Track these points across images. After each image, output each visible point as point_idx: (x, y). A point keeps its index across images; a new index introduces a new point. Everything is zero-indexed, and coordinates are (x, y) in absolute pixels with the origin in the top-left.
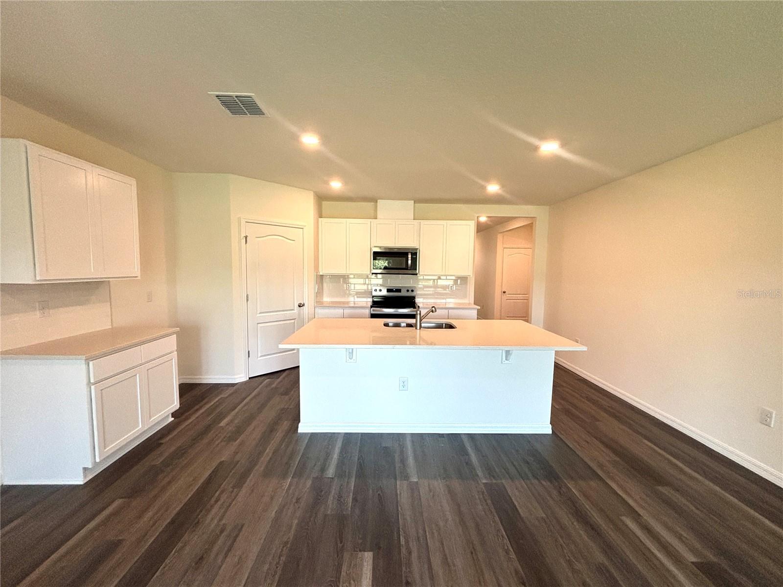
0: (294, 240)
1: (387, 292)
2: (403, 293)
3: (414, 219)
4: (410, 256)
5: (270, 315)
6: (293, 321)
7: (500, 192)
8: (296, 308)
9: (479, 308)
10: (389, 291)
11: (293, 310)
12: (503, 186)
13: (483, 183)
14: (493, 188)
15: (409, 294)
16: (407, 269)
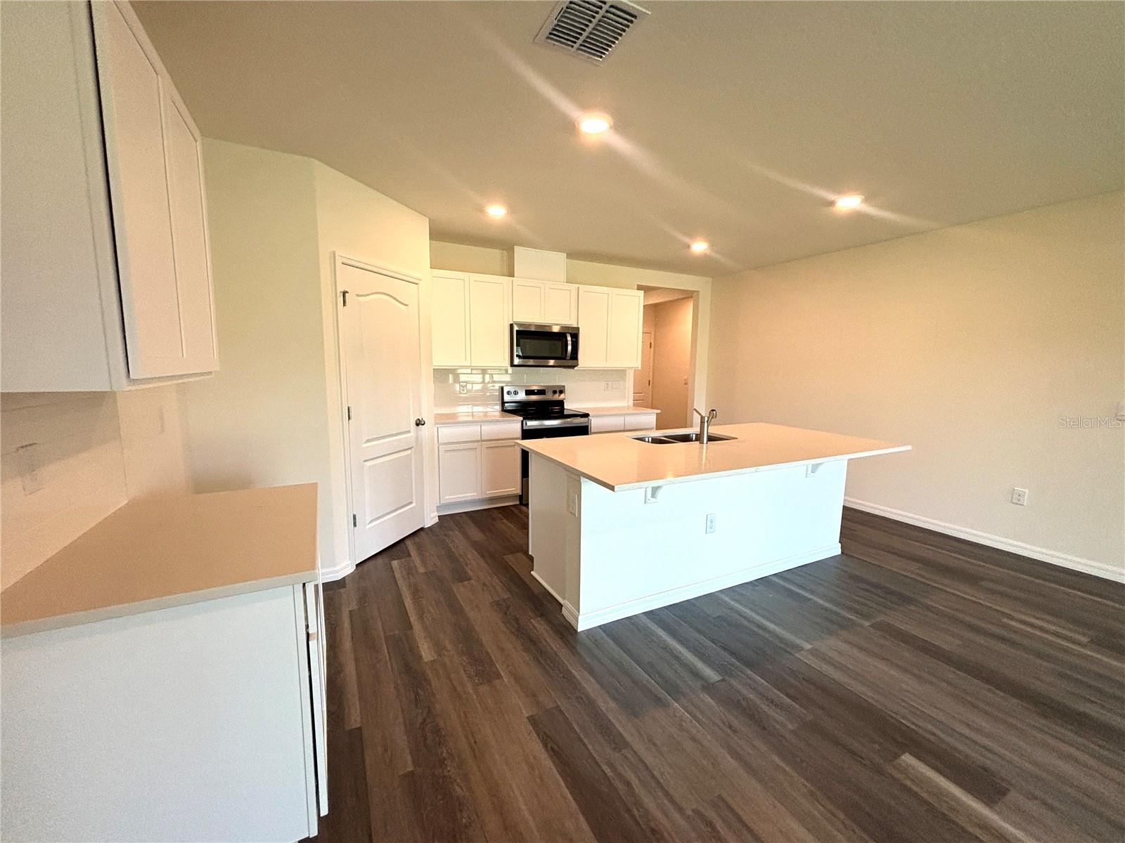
0: (407, 305)
1: (526, 394)
2: (549, 397)
3: (567, 282)
4: (569, 338)
5: (374, 446)
6: (409, 452)
7: (708, 252)
8: (412, 430)
9: (659, 411)
10: (528, 392)
11: (409, 432)
12: (712, 245)
13: (686, 240)
14: (699, 247)
15: (557, 397)
16: (565, 359)
